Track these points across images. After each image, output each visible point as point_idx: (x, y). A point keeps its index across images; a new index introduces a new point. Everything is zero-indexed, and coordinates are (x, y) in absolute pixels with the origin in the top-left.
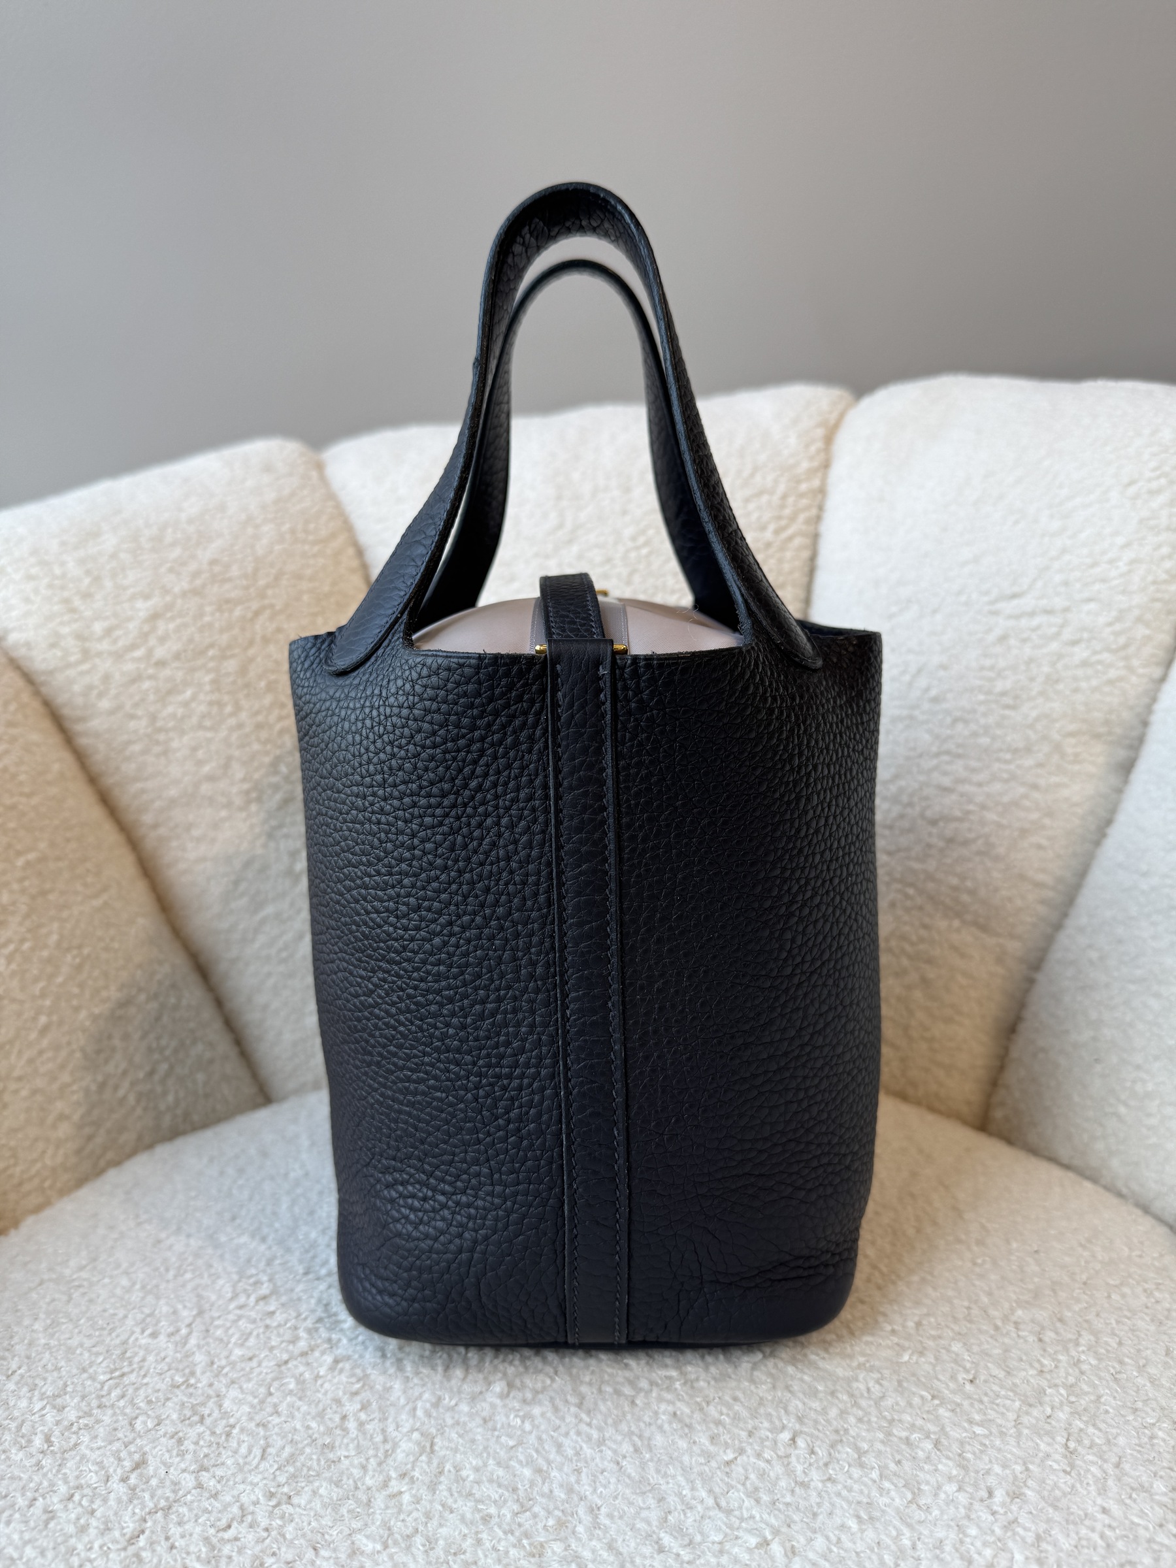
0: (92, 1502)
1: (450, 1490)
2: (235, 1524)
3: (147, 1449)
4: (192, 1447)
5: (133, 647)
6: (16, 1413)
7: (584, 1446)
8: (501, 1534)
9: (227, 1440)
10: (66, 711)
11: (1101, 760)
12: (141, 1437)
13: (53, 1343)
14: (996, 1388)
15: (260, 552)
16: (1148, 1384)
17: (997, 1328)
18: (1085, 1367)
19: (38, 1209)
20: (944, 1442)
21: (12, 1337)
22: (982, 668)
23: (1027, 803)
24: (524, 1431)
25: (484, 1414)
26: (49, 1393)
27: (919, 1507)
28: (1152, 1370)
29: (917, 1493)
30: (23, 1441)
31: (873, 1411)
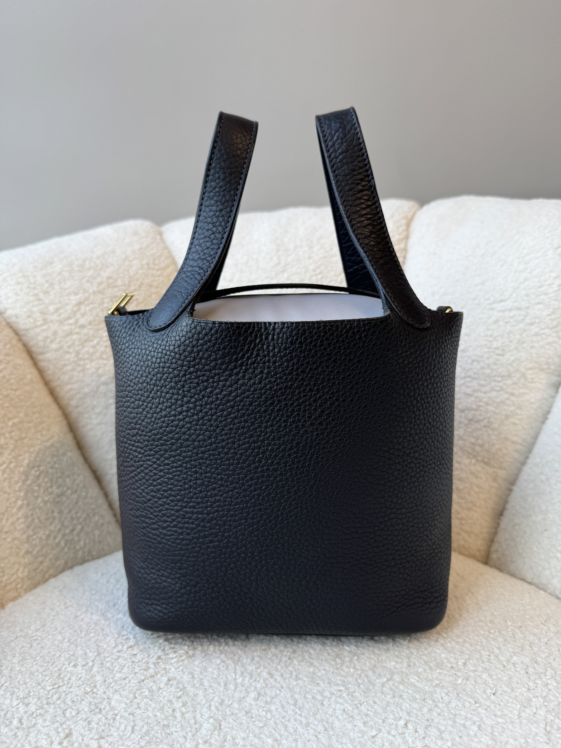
3: (72, 727)
4: (95, 726)
5: (69, 318)
6: (4, 707)
7: (299, 727)
9: (113, 722)
10: (34, 349)
11: (544, 381)
12: (69, 720)
13: (23, 669)
14: (507, 698)
15: (132, 273)
17: (504, 666)
18: (550, 687)
19: (14, 599)
20: (483, 726)
22: (486, 336)
23: (508, 402)
24: (267, 719)
25: (246, 709)
26: (21, 696)
30: (7, 722)
31: (445, 709)
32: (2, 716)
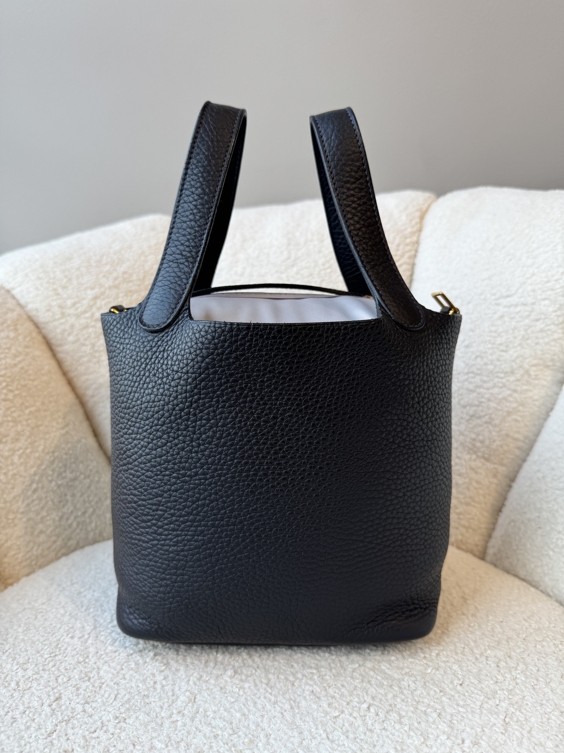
0: (34, 715)
1: (200, 721)
2: (98, 730)
3: (62, 691)
4: (83, 692)
5: (85, 312)
6: (5, 671)
7: (267, 704)
8: (222, 744)
9: (100, 690)
11: (549, 378)
12: (60, 685)
13: (26, 638)
14: (472, 689)
15: (146, 268)
16: (550, 692)
17: (477, 659)
18: (518, 681)
19: (28, 575)
20: (443, 714)
21: (8, 634)
22: (491, 332)
23: (511, 399)
24: (239, 695)
25: (222, 685)
26: (21, 662)
27: (427, 746)
28: (553, 685)
29: (426, 739)
30: (6, 684)
31: (410, 696)
32: (3, 678)
